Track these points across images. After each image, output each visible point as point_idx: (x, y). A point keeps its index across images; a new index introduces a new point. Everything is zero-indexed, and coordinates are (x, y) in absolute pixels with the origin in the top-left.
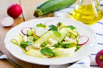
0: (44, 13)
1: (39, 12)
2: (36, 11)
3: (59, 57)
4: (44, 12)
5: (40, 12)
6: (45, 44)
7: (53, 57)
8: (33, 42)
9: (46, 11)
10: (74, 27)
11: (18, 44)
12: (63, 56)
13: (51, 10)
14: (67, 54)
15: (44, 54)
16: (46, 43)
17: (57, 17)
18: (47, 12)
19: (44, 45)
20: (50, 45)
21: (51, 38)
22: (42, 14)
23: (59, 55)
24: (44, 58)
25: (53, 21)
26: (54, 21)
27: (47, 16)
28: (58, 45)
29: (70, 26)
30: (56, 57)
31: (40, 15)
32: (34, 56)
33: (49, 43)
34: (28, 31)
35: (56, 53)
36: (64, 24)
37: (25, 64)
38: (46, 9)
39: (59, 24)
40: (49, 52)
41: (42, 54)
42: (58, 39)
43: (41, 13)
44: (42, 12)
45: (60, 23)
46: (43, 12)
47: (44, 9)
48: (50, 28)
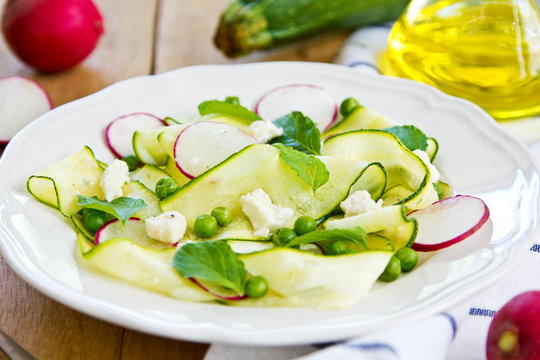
0: (281, 34)
1: (244, 26)
2: (229, 17)
3: (275, 305)
4: (278, 29)
5: (254, 28)
6: (221, 225)
7: (242, 302)
8: (152, 203)
9: (298, 24)
10: (425, 138)
11: (58, 209)
12: (295, 300)
13: (330, 16)
14: (321, 288)
15: (193, 280)
16: (226, 215)
17: (352, 65)
18: (304, 28)
19: (212, 224)
20: (245, 233)
21: (261, 192)
22: (265, 38)
23: (280, 296)
24: (186, 299)
25: (311, 86)
26: (321, 88)
27: (302, 56)
28: (291, 236)
29: (406, 127)
30: (259, 302)
31: (250, 42)
32: (133, 284)
33: (247, 219)
34: (135, 134)
35: (260, 279)
36: (373, 111)
37: (81, 328)
38: (291, 11)
39: (345, 111)
40: (219, 269)
41: (181, 274)
42: (306, 197)
43: (261, 30)
44: (263, 24)
45: (352, 105)
46: (270, 28)
47: (279, 10)
48: (279, 132)
